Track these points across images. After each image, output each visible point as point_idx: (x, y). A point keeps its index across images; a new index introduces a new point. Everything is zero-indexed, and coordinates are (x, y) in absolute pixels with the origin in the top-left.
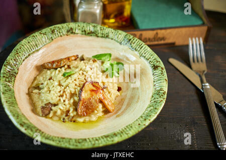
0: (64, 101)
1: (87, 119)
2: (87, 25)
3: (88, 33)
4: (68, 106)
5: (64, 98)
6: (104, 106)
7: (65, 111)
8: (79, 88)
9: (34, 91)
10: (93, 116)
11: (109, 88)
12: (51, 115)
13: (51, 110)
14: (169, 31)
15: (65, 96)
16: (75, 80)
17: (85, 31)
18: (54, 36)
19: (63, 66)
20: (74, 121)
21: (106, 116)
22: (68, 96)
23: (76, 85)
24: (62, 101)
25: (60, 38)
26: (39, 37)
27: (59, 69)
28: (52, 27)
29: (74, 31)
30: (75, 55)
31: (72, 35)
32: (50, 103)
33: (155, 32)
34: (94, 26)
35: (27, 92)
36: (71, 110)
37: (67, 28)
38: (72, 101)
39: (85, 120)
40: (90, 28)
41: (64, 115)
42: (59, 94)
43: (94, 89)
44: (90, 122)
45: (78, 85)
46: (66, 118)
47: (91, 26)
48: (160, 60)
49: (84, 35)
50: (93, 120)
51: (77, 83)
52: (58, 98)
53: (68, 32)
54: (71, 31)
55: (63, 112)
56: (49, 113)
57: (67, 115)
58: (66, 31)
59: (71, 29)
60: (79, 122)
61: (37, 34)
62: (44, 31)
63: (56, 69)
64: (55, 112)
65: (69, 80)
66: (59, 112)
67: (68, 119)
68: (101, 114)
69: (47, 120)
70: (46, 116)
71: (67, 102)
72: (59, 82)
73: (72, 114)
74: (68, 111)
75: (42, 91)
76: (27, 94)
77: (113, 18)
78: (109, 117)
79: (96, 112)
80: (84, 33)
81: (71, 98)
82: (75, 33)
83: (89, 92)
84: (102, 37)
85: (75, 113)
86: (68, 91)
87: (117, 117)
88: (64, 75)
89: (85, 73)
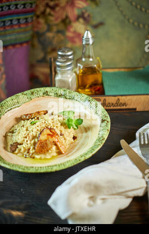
0: (27, 141)
1: (43, 156)
2: (59, 90)
3: (59, 96)
4: (29, 145)
5: (27, 139)
6: (58, 148)
7: (27, 149)
8: (39, 132)
9: (9, 134)
10: (47, 154)
11: (65, 136)
12: (16, 152)
13: (17, 147)
14: (129, 97)
15: (28, 137)
16: (38, 127)
17: (57, 94)
18: (33, 97)
19: (34, 118)
20: (33, 158)
21: (59, 156)
22: (31, 138)
23: (38, 130)
24: (25, 141)
25: (37, 98)
26: (21, 97)
27: (30, 119)
28: (32, 90)
29: (49, 93)
30: (45, 110)
31: (47, 96)
32: (17, 142)
33: (117, 98)
34: (64, 90)
35: (4, 135)
36: (32, 148)
37: (43, 91)
38: (33, 142)
39: (41, 157)
40: (61, 92)
41: (27, 152)
42: (24, 136)
43: (51, 133)
44: (45, 159)
45: (39, 130)
46: (27, 154)
47: (62, 90)
48: (108, 116)
49: (56, 97)
50: (47, 158)
51: (39, 129)
52: (23, 139)
53: (44, 94)
54: (46, 93)
55: (26, 150)
56: (15, 150)
57: (28, 153)
58: (42, 93)
59: (47, 92)
60: (37, 159)
61: (20, 94)
62: (25, 92)
63: (28, 120)
64: (20, 150)
65: (34, 126)
66: (22, 150)
67: (29, 155)
68: (55, 154)
69: (14, 155)
70: (13, 152)
71: (29, 142)
72: (27, 128)
73: (31, 152)
74: (29, 149)
75: (14, 134)
76: (4, 136)
77: (88, 88)
78: (60, 157)
79: (50, 151)
80: (56, 95)
81: (33, 139)
82: (49, 95)
83: (46, 136)
84: (69, 99)
85: (34, 151)
86: (31, 134)
87: (67, 157)
88: (31, 123)
89: (46, 122)
